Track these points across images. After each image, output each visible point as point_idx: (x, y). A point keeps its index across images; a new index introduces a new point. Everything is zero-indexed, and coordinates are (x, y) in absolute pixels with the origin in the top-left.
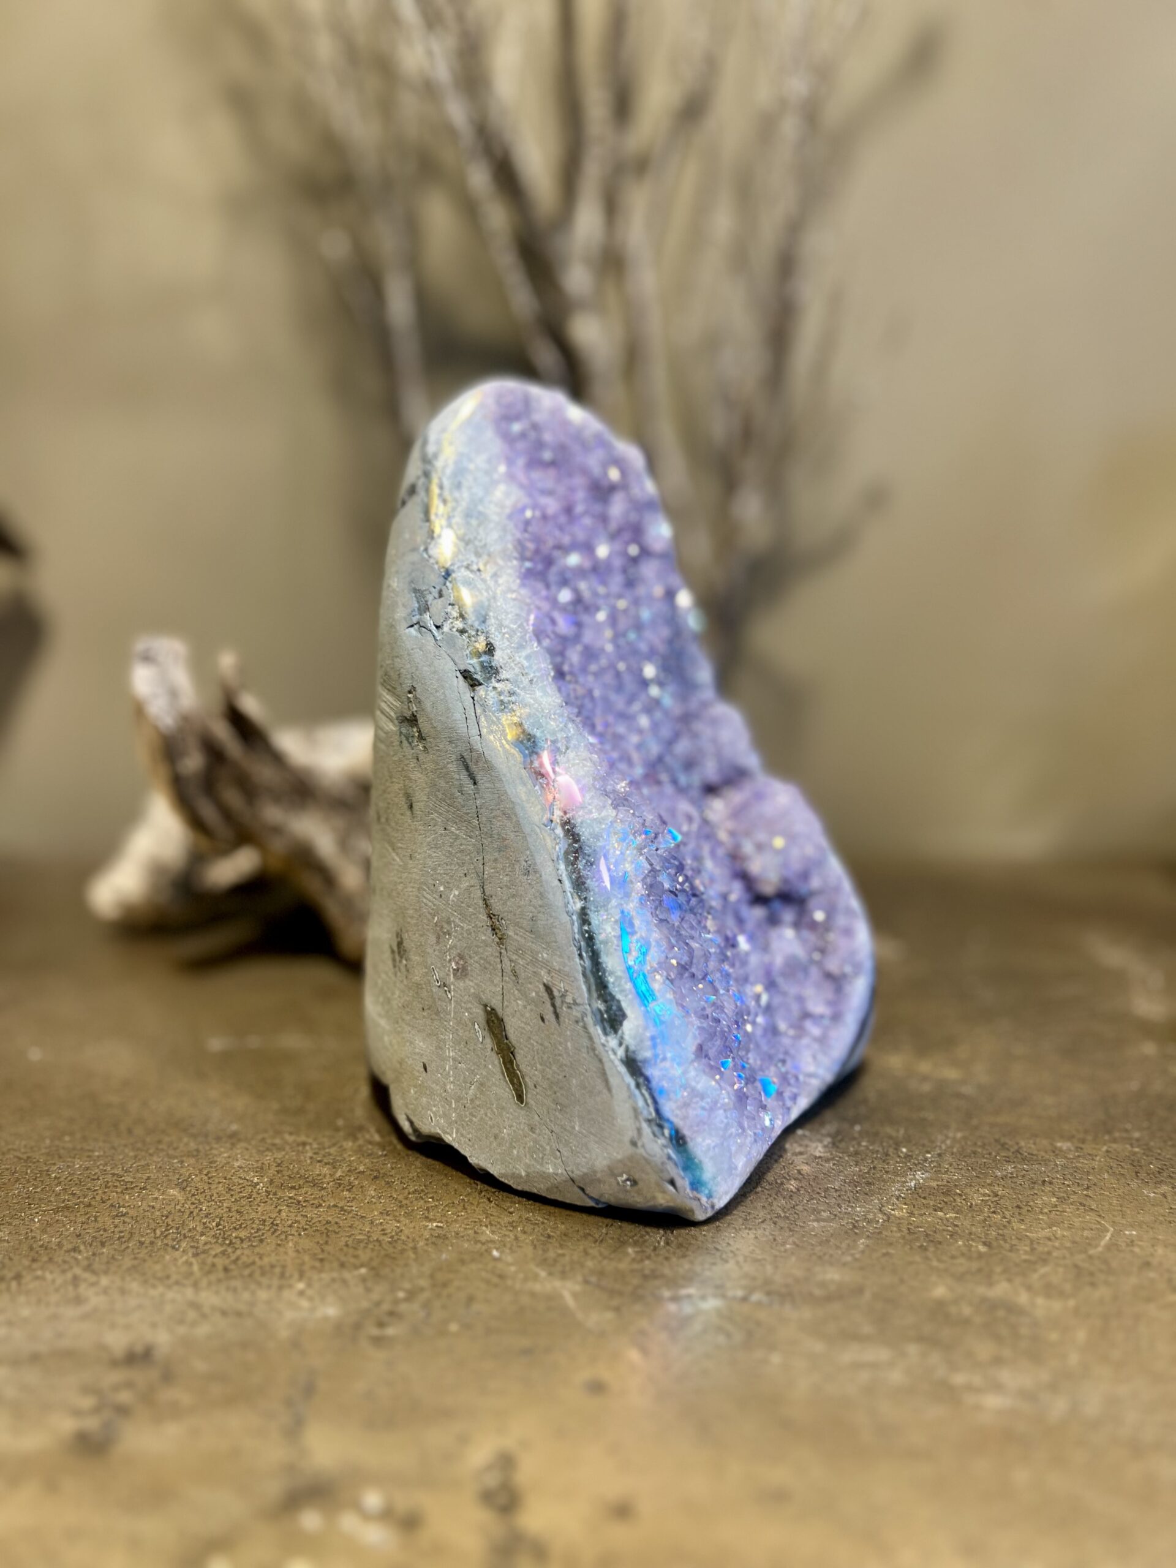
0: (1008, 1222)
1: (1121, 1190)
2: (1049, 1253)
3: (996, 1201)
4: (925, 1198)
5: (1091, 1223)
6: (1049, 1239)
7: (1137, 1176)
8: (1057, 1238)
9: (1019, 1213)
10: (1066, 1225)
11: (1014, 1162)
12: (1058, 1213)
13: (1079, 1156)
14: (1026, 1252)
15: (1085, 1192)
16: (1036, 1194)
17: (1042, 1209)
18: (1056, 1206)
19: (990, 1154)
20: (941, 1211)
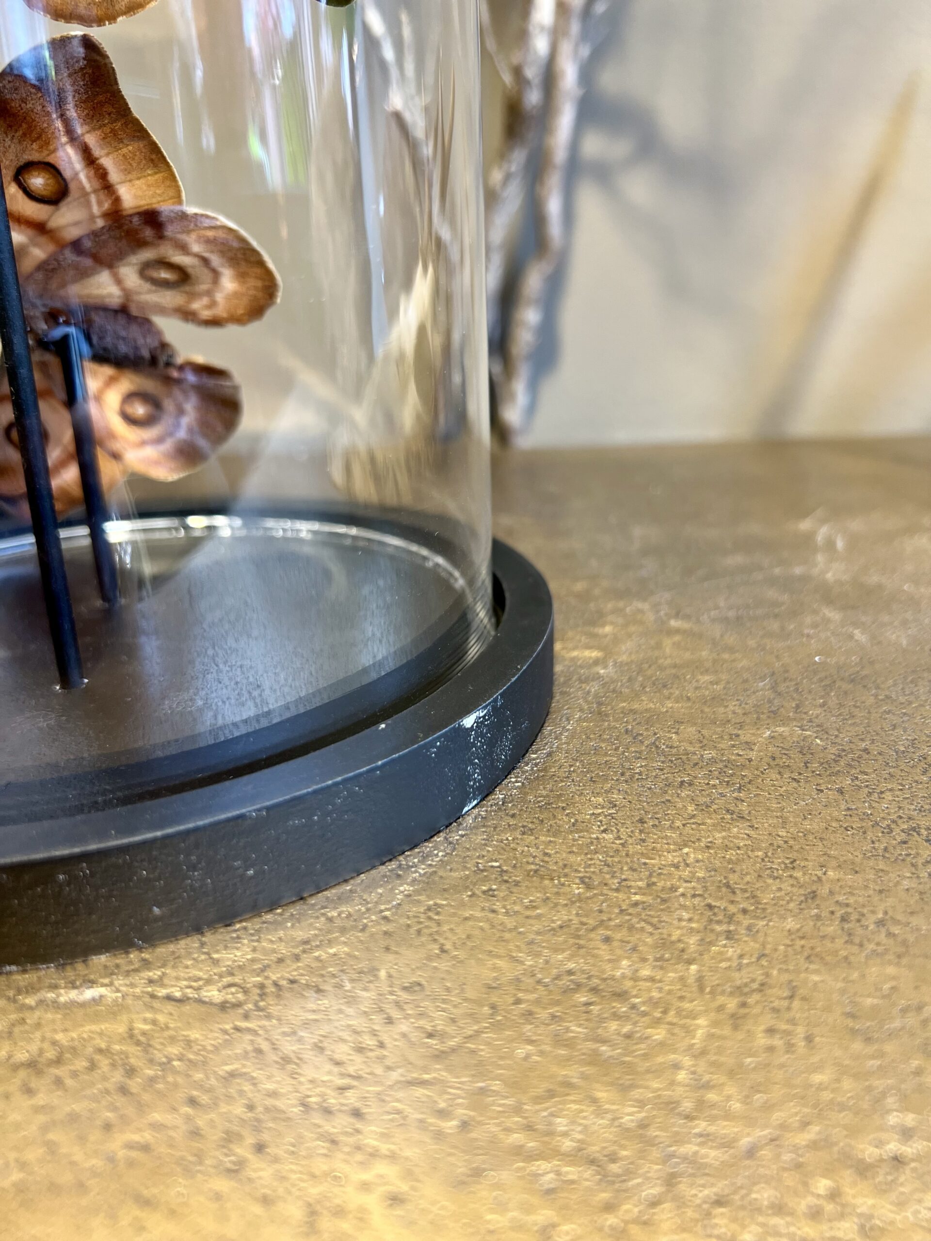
0: (621, 844)
1: (784, 788)
2: (674, 889)
3: (610, 814)
4: (513, 816)
5: (738, 838)
6: (677, 867)
7: (807, 767)
8: (687, 865)
9: (641, 832)
10: (702, 844)
11: (646, 759)
12: (694, 826)
13: (733, 746)
14: (640, 891)
15: (736, 794)
16: (669, 801)
17: (673, 823)
18: (693, 816)
19: (617, 749)
20: (532, 834)
